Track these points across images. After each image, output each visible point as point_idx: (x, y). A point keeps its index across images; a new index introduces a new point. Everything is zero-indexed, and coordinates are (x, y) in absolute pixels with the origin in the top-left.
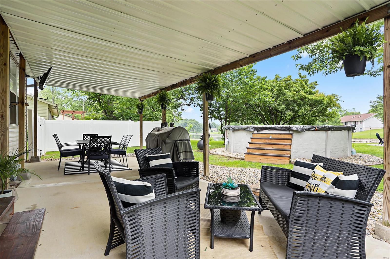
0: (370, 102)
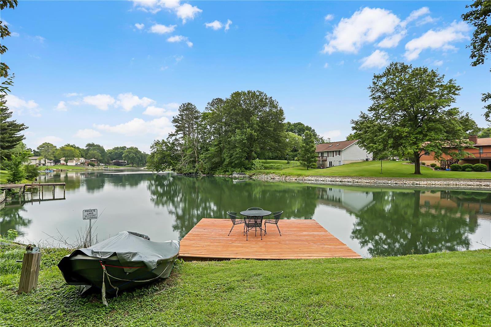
0: (352, 123)
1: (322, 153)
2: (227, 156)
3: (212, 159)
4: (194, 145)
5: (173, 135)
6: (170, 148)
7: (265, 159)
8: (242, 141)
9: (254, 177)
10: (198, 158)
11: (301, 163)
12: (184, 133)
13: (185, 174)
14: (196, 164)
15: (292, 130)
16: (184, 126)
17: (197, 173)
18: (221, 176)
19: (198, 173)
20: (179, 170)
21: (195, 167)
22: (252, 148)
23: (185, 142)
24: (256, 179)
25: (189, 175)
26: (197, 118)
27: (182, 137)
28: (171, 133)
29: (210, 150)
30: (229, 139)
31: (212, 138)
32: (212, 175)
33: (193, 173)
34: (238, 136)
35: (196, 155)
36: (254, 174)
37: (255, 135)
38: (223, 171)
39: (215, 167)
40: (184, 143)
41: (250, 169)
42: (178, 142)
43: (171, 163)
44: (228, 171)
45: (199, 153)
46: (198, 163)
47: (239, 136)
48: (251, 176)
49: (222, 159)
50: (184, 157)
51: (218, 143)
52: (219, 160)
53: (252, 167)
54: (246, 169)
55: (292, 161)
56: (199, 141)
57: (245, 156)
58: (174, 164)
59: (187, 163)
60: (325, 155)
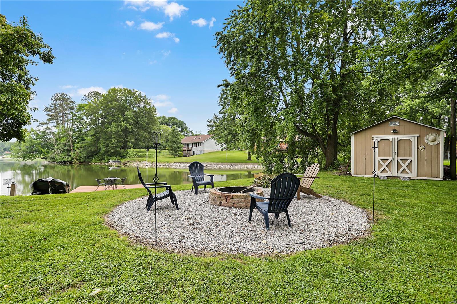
1: (188, 144)
2: (104, 145)
3: (89, 148)
4: (68, 134)
5: (45, 124)
6: (41, 136)
7: (139, 148)
8: (118, 133)
9: (128, 164)
10: (73, 146)
11: (169, 152)
12: (57, 122)
13: (59, 162)
14: (71, 153)
15: (166, 124)
16: (57, 116)
17: (71, 161)
18: (98, 164)
19: (73, 161)
20: (52, 158)
21: (69, 156)
22: (127, 139)
23: (59, 131)
24: (131, 166)
25: (64, 163)
26: (72, 108)
27: (55, 126)
28: (42, 122)
29: (85, 140)
30: (105, 130)
31: (89, 128)
32: (88, 163)
33: (68, 161)
34: (113, 128)
35: (71, 144)
36: (129, 162)
37: (129, 128)
38: (99, 159)
39: (90, 156)
40: (57, 132)
41: (125, 157)
42: (50, 131)
43: (42, 152)
44: (104, 159)
45: (74, 142)
46: (73, 152)
47: (115, 128)
48: (126, 163)
49: (99, 148)
50: (57, 146)
51: (94, 133)
52: (96, 149)
53: (127, 156)
54: (122, 157)
55: (163, 151)
56: (74, 131)
57: (121, 146)
58: (45, 153)
59: (60, 152)
60: (191, 145)
